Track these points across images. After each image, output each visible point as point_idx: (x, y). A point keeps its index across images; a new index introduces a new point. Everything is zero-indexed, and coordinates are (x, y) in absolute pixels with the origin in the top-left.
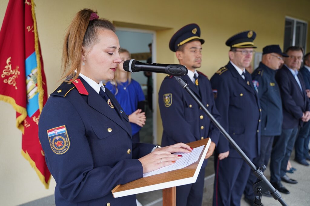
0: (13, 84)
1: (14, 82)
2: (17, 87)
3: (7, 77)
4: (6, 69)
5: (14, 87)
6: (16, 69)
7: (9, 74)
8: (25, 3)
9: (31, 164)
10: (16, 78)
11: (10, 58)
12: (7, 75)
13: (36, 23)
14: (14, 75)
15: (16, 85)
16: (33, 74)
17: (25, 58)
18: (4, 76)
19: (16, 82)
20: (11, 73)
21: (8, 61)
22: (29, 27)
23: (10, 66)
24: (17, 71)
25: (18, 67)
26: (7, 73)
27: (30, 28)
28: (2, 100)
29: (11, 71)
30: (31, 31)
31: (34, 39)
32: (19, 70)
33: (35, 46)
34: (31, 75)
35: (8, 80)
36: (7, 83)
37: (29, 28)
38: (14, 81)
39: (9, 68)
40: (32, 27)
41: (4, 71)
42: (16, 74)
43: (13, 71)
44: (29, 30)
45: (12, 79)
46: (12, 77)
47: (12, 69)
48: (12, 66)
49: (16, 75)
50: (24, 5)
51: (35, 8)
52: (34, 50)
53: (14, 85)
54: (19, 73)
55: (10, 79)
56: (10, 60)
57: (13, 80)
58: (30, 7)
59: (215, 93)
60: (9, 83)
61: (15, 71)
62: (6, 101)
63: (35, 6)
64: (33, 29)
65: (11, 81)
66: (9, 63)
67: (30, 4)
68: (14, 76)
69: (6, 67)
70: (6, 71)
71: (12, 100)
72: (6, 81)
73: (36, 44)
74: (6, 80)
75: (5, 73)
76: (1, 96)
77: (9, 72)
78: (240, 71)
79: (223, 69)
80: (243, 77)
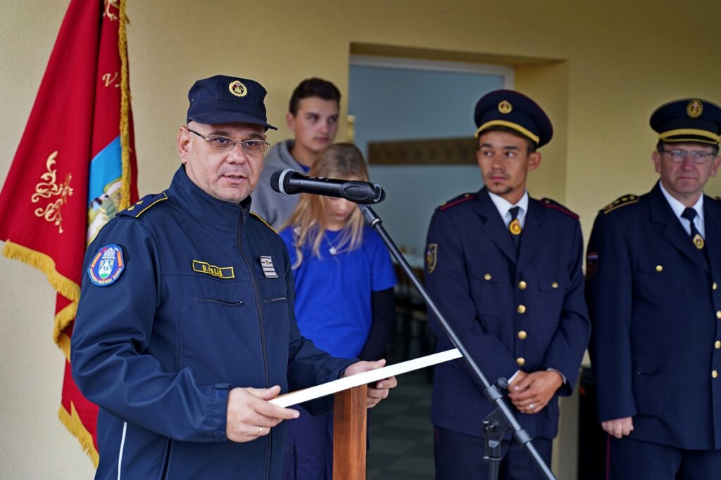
0: (55, 221)
1: (58, 216)
2: (63, 228)
3: (43, 203)
4: (43, 181)
5: (58, 226)
6: (65, 183)
7: (50, 193)
8: (104, 15)
9: (82, 440)
10: (64, 203)
11: (54, 154)
12: (45, 196)
14: (60, 196)
16: (107, 196)
17: (90, 156)
18: (38, 199)
19: (63, 217)
20: (55, 192)
21: (50, 161)
22: (109, 75)
23: (53, 175)
24: (67, 187)
25: (70, 177)
26: (45, 190)
27: (111, 78)
28: (27, 261)
29: (55, 187)
30: (112, 85)
31: (120, 106)
33: (122, 123)
34: (102, 197)
35: (44, 210)
36: (44, 217)
37: (107, 78)
38: (59, 213)
39: (50, 178)
40: (116, 74)
41: (39, 188)
42: (64, 194)
43: (59, 187)
44: (107, 85)
45: (54, 209)
46: (54, 203)
47: (57, 183)
48: (57, 174)
49: (63, 198)
50: (100, 20)
51: (127, 26)
52: (118, 133)
53: (57, 223)
54: (71, 191)
55: (49, 209)
56: (55, 159)
57: (56, 210)
58: (116, 25)
60: (47, 217)
61: (64, 187)
62: (36, 263)
63: (128, 21)
64: (119, 80)
65: (51, 211)
66: (53, 167)
67: (115, 18)
68: (60, 200)
69: (45, 176)
70: (43, 187)
71: (48, 262)
72: (39, 212)
73: (124, 119)
74: (41, 210)
75: (40, 191)
76: (25, 250)
77: (50, 190)
78: (678, 207)
79: (625, 199)
80: (686, 224)
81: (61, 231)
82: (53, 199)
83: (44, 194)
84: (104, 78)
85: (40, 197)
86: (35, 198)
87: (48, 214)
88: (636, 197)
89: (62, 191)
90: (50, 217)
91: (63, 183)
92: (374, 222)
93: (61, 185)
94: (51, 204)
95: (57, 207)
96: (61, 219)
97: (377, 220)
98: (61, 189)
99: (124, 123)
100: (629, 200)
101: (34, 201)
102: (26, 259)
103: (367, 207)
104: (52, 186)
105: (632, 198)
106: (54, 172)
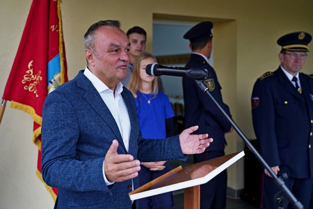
0: (33, 91)
1: (35, 89)
2: (38, 95)
3: (28, 83)
4: (27, 74)
5: (35, 94)
6: (38, 75)
7: (31, 79)
10: (38, 84)
11: (32, 62)
12: (28, 81)
13: (61, 22)
14: (35, 80)
15: (37, 92)
16: (54, 80)
17: (47, 62)
18: (25, 82)
19: (37, 89)
20: (32, 78)
21: (30, 65)
22: (54, 26)
23: (32, 71)
24: (39, 77)
25: (40, 72)
26: (28, 78)
28: (22, 110)
29: (33, 76)
30: (55, 31)
31: (59, 40)
32: (41, 76)
33: (60, 47)
34: (52, 81)
35: (28, 86)
36: (28, 90)
37: (53, 27)
38: (35, 88)
39: (30, 73)
40: (57, 26)
41: (25, 77)
42: (37, 79)
43: (34, 77)
44: (53, 30)
46: (33, 83)
47: (34, 74)
48: (33, 71)
49: (37, 81)
50: (49, 1)
51: (61, 4)
52: (58, 52)
53: (35, 92)
54: (41, 78)
55: (31, 86)
56: (32, 64)
57: (34, 87)
58: (56, 3)
59: (257, 100)
60: (29, 90)
61: (37, 76)
62: (26, 110)
63: (61, 2)
64: (58, 28)
65: (31, 87)
66: (31, 67)
68: (36, 82)
69: (28, 72)
70: (27, 77)
71: (32, 110)
72: (26, 88)
73: (61, 45)
74: (27, 86)
75: (26, 78)
76: (20, 105)
77: (30, 78)
78: (290, 77)
79: (268, 74)
80: (294, 83)
81: (37, 96)
82: (32, 81)
83: (28, 79)
84: (51, 27)
85: (26, 81)
86: (24, 82)
87: (30, 88)
88: (272, 73)
89: (36, 78)
90: (31, 90)
91: (36, 75)
92: (205, 90)
93: (36, 76)
94: (31, 84)
95: (34, 85)
96: (36, 90)
97: (207, 88)
98: (36, 77)
99: (61, 47)
100: (269, 74)
101: (23, 83)
102: (21, 109)
103: (201, 82)
104: (31, 76)
105: (270, 73)
106: (32, 69)
